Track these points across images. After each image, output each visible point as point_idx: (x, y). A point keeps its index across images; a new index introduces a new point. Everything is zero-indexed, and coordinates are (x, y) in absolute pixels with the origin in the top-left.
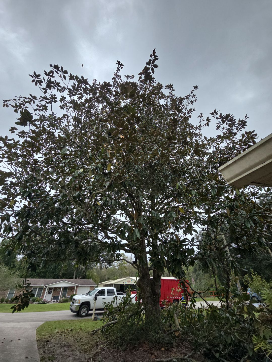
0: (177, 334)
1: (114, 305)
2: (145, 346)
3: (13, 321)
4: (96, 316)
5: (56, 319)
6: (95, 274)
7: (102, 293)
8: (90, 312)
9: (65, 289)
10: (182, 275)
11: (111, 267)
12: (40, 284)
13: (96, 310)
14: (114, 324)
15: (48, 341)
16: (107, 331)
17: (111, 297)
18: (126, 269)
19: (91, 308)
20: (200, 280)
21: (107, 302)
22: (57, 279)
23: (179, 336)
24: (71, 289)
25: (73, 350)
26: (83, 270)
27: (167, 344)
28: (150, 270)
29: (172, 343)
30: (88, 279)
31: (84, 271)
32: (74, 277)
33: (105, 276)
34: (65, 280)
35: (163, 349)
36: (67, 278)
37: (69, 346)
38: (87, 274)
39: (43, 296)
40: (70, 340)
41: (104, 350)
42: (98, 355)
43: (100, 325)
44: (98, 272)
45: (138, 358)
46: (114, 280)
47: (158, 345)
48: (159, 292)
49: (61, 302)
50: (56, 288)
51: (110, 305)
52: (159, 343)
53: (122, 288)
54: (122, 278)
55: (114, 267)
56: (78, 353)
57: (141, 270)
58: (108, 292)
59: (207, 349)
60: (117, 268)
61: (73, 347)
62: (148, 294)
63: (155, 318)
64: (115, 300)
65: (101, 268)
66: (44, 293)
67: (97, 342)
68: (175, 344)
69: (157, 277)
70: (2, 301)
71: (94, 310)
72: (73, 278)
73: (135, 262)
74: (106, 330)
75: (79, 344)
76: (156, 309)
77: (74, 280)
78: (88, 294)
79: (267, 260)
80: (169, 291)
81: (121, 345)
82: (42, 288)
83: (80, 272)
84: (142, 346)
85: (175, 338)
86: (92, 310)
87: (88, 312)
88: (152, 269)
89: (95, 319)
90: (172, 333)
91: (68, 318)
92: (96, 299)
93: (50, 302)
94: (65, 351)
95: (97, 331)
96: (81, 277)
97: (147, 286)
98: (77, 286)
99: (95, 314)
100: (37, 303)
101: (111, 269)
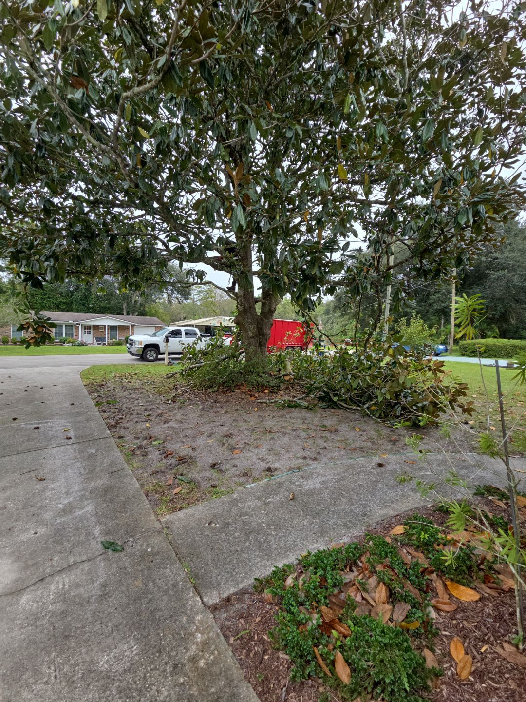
0: (287, 378)
1: (198, 347)
2: (242, 388)
3: (37, 366)
4: (171, 360)
5: (108, 363)
6: (161, 310)
7: (176, 333)
8: (160, 356)
9: (113, 328)
10: (311, 306)
11: (189, 301)
12: (65, 319)
13: (169, 354)
14: (198, 368)
15: (103, 385)
16: (189, 375)
17: (191, 340)
18: (215, 305)
19: (161, 352)
20: (332, 323)
21: (186, 344)
22: (94, 315)
23: (289, 380)
24: (124, 328)
25: (141, 393)
26: (139, 304)
27: (273, 387)
28: (256, 302)
29: (279, 386)
30: (151, 316)
31: (141, 305)
32: (125, 313)
33: (179, 314)
34: (109, 316)
35: (266, 391)
36: (111, 314)
37: (136, 389)
38: (147, 309)
39: (77, 336)
40: (137, 384)
41: (187, 392)
42: (179, 397)
43: (177, 368)
44: (165, 308)
45: (233, 399)
46: (195, 319)
47: (261, 387)
48: (268, 331)
49: (109, 344)
50: (96, 327)
51: (191, 347)
52: (262, 386)
53: (208, 330)
54: (207, 317)
55: (194, 302)
56: (151, 396)
57: (241, 301)
58: (186, 334)
59: (324, 392)
60: (199, 303)
61: (141, 390)
62: (251, 334)
63: (260, 361)
64: (199, 341)
65: (170, 302)
66: (77, 332)
67: (175, 385)
68: (282, 387)
69: (268, 312)
70: (5, 342)
71: (166, 354)
72: (123, 314)
73: (232, 289)
74: (186, 374)
75: (151, 386)
76: (262, 352)
77: (125, 316)
78: (154, 335)
79: (442, 302)
80: (283, 336)
81: (211, 387)
82: (72, 326)
83: (134, 307)
84: (239, 388)
85: (284, 382)
86: (163, 354)
87: (157, 356)
88: (260, 301)
89: (169, 363)
90: (280, 377)
91: (126, 362)
92: (167, 341)
93: (90, 344)
94: (131, 394)
95: (174, 375)
96: (137, 314)
97: (251, 324)
98: (133, 326)
99: (169, 358)
100: (70, 344)
101: (188, 304)
